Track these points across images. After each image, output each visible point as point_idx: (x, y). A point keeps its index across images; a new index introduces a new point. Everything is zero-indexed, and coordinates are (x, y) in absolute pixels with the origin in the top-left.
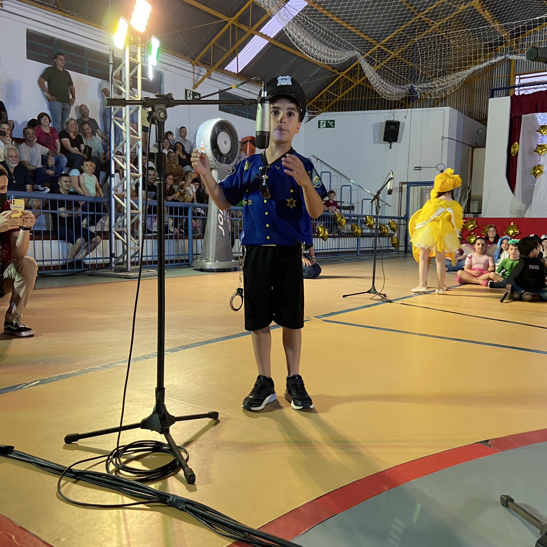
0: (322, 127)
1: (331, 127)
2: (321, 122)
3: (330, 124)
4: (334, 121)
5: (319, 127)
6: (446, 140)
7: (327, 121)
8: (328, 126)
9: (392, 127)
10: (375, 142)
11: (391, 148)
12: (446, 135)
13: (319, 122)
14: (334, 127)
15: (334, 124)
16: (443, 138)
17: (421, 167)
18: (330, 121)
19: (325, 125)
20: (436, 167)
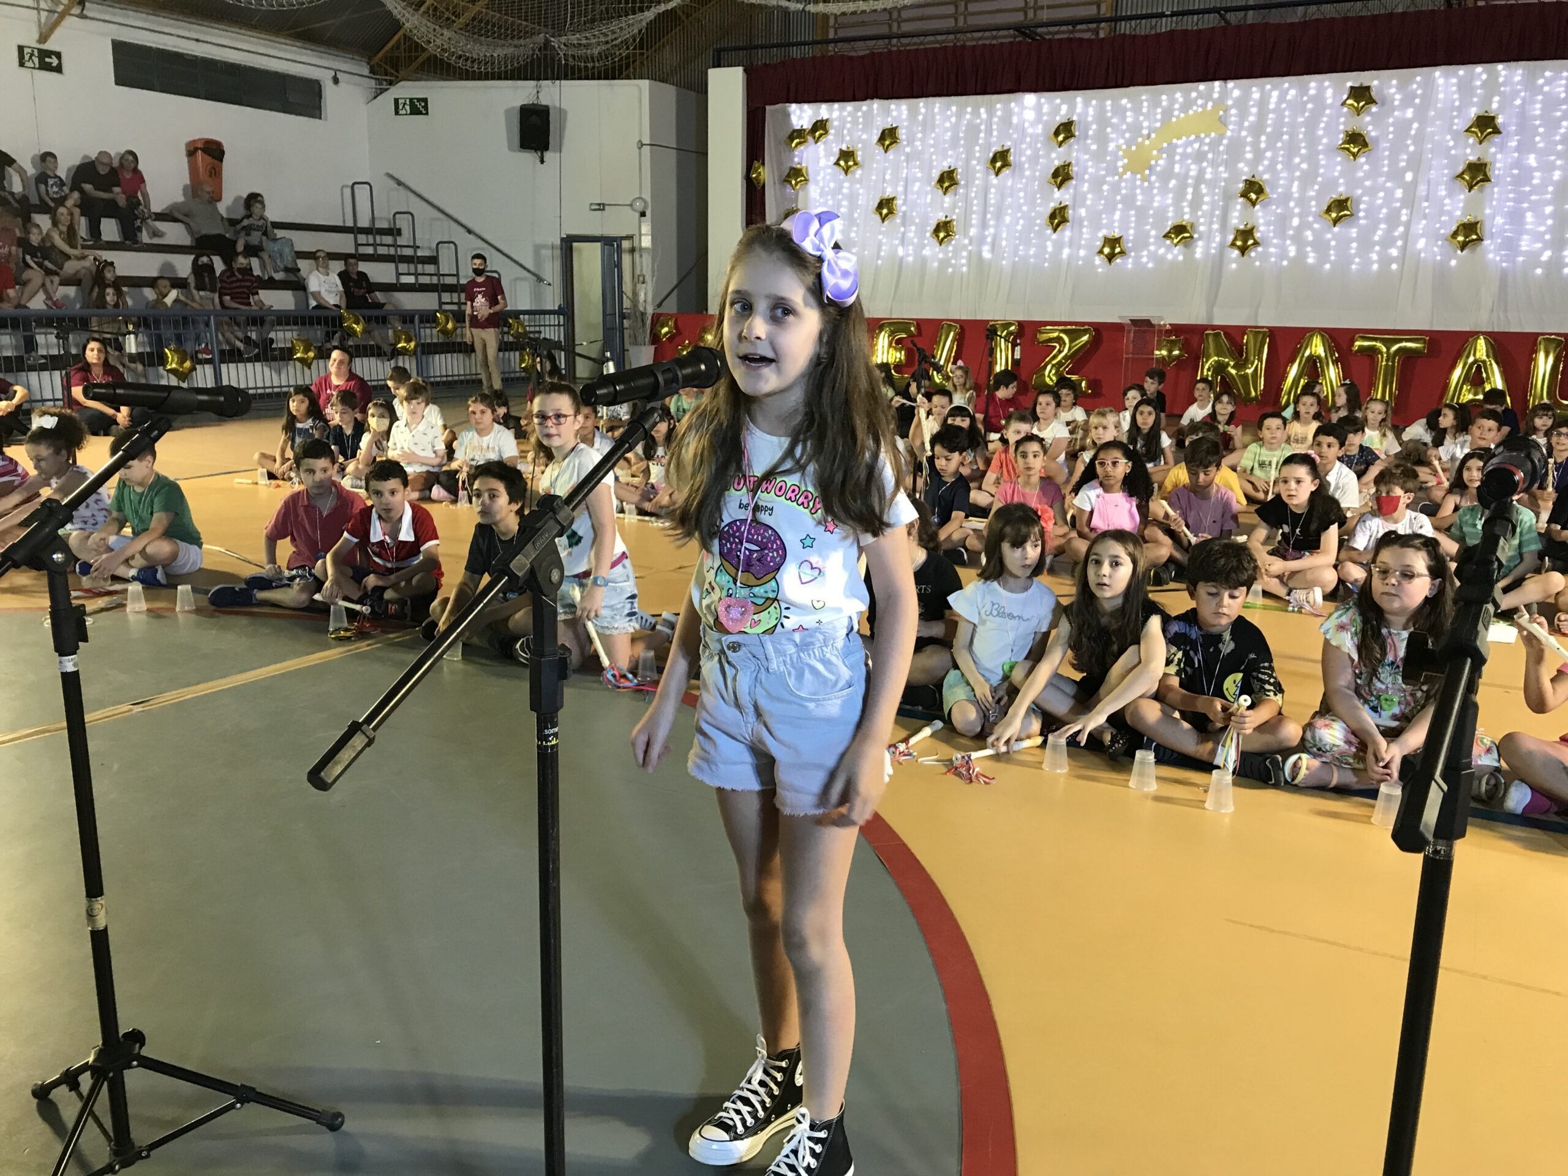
0: (403, 112)
1: (420, 113)
2: (400, 101)
3: (419, 107)
4: (425, 100)
5: (397, 113)
6: (646, 150)
7: (411, 100)
8: (415, 111)
9: (534, 119)
10: (511, 149)
11: (542, 162)
12: (646, 140)
13: (396, 101)
14: (427, 114)
15: (426, 107)
16: (641, 145)
17: (604, 205)
18: (419, 100)
19: (408, 108)
20: (631, 205)
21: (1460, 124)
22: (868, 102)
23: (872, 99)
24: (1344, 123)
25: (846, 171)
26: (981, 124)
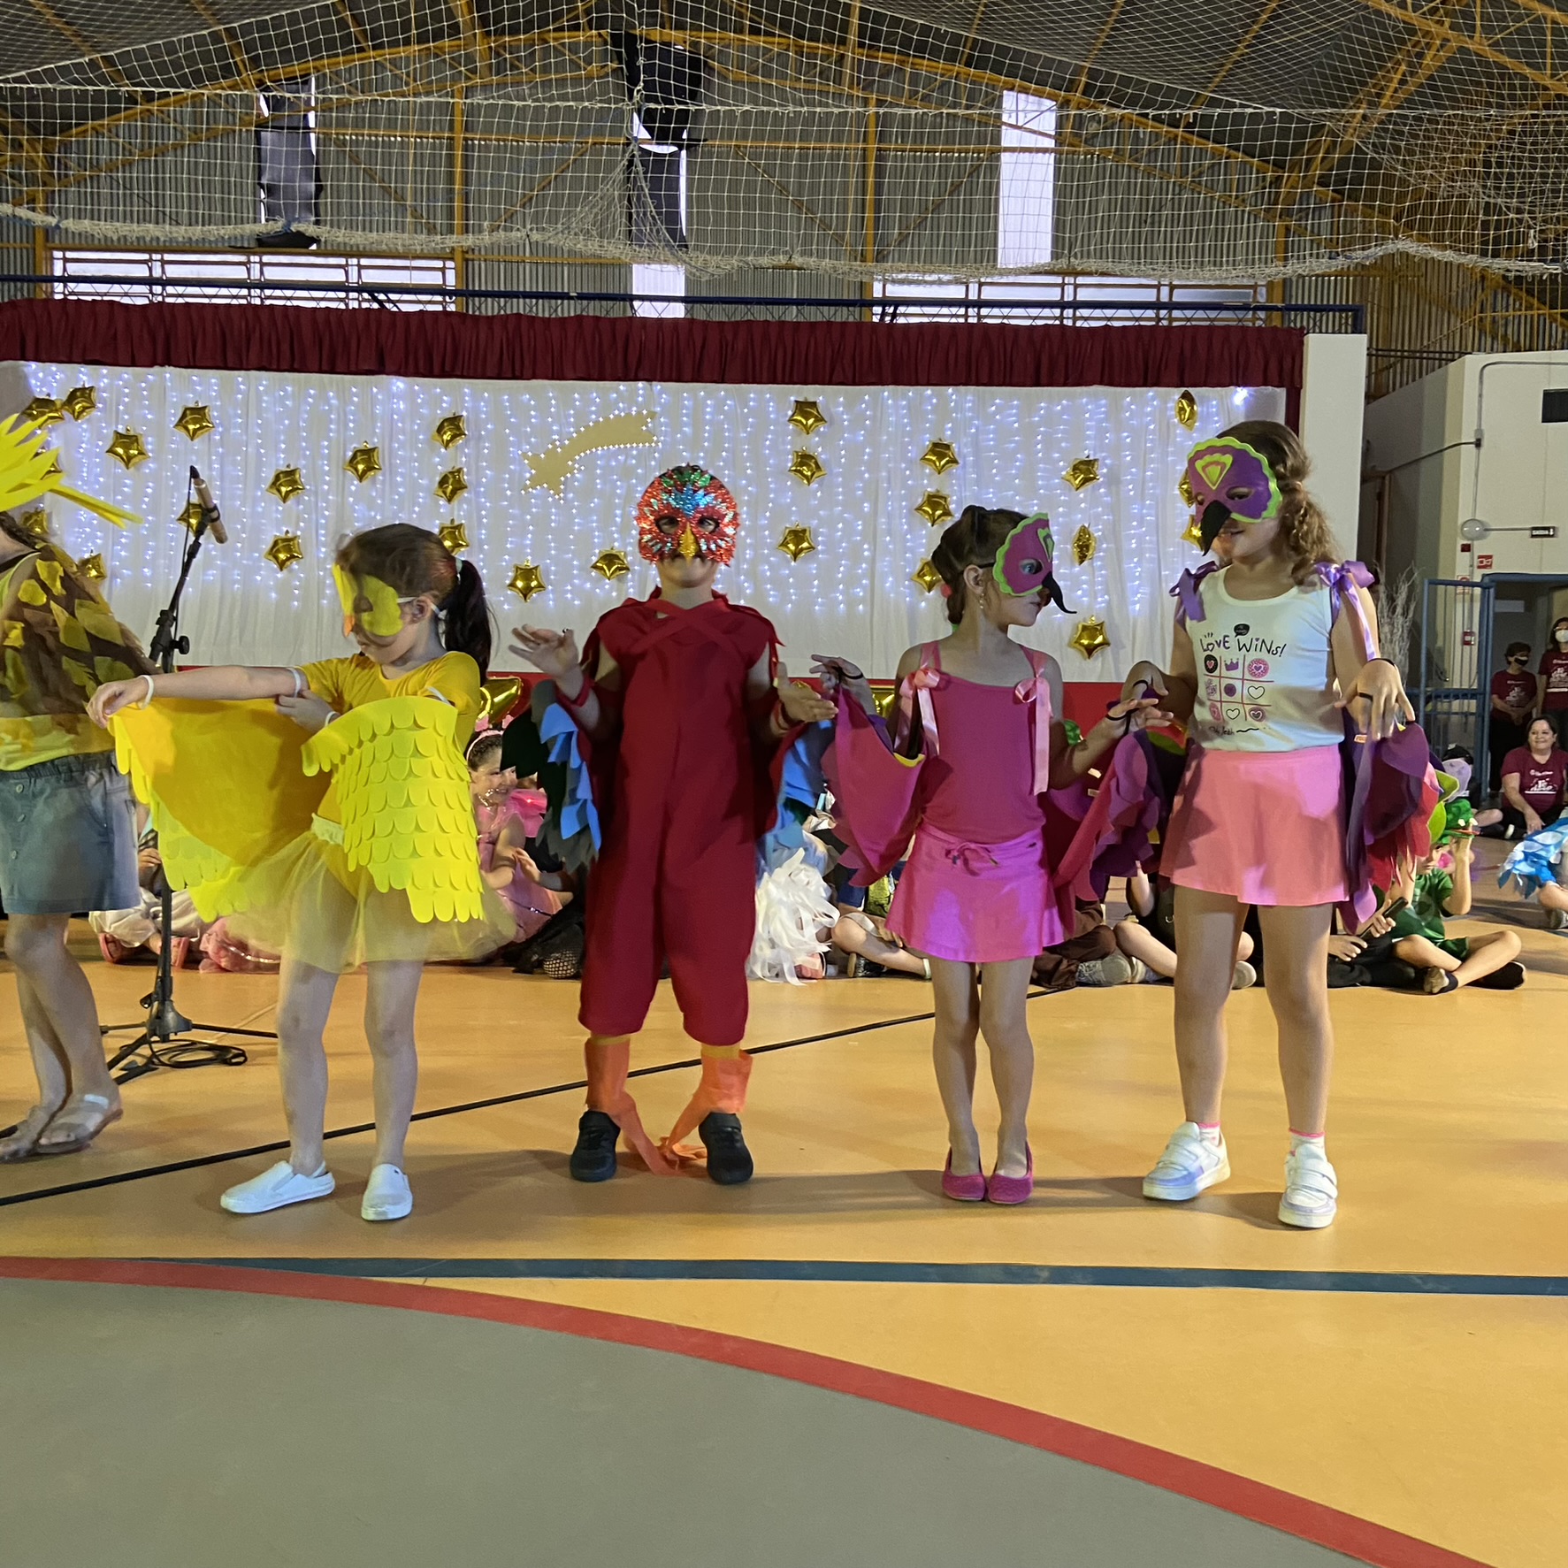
21: (914, 453)
22: (157, 368)
23: (162, 365)
24: (791, 442)
25: (128, 461)
26: (330, 411)
